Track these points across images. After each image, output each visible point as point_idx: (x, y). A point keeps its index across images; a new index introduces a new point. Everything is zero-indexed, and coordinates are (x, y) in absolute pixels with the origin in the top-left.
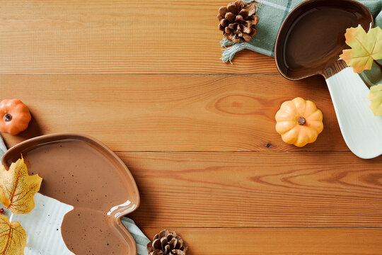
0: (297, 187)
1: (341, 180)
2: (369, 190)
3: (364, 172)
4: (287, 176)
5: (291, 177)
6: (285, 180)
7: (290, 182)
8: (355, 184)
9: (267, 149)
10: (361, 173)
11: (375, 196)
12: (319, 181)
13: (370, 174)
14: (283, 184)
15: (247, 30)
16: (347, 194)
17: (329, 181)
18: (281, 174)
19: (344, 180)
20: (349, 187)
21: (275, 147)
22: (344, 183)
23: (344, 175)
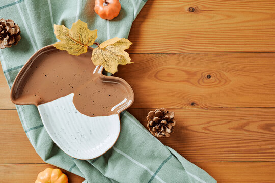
0: (214, 133)
1: (244, 128)
2: (265, 135)
3: (261, 123)
4: (206, 125)
5: (209, 126)
6: (205, 128)
7: (208, 130)
8: (255, 130)
9: (192, 106)
10: (259, 123)
11: (269, 139)
12: (229, 129)
13: (266, 124)
14: (204, 131)
15: (168, 130)
16: (249, 138)
17: (237, 129)
18: (202, 124)
19: (246, 128)
20: (251, 133)
21: (197, 105)
22: (246, 130)
23: (247, 124)
